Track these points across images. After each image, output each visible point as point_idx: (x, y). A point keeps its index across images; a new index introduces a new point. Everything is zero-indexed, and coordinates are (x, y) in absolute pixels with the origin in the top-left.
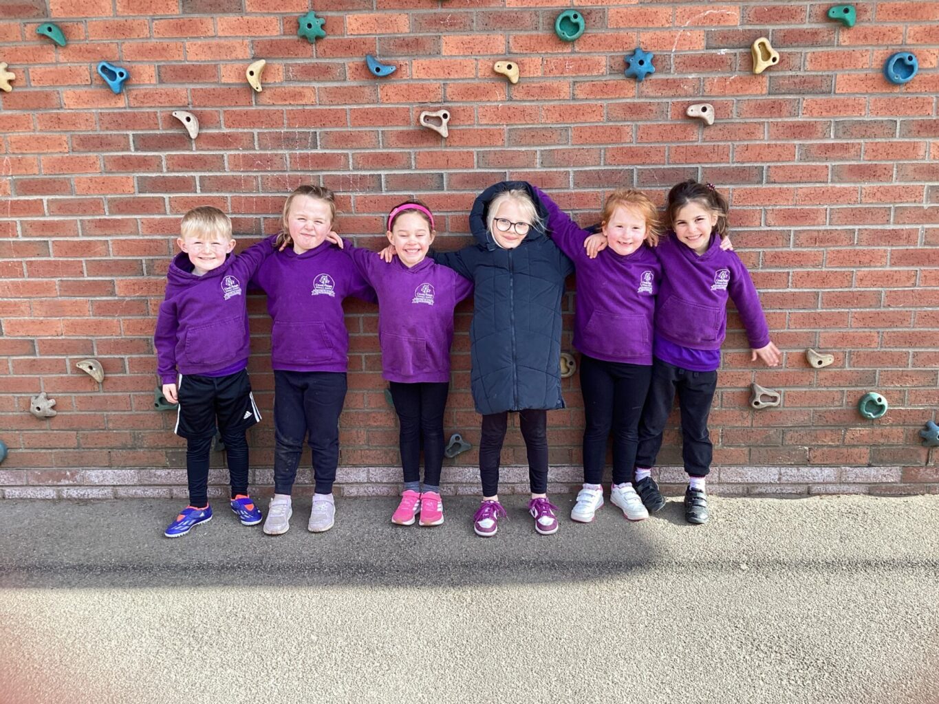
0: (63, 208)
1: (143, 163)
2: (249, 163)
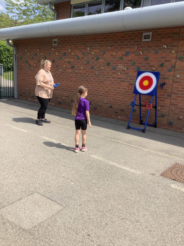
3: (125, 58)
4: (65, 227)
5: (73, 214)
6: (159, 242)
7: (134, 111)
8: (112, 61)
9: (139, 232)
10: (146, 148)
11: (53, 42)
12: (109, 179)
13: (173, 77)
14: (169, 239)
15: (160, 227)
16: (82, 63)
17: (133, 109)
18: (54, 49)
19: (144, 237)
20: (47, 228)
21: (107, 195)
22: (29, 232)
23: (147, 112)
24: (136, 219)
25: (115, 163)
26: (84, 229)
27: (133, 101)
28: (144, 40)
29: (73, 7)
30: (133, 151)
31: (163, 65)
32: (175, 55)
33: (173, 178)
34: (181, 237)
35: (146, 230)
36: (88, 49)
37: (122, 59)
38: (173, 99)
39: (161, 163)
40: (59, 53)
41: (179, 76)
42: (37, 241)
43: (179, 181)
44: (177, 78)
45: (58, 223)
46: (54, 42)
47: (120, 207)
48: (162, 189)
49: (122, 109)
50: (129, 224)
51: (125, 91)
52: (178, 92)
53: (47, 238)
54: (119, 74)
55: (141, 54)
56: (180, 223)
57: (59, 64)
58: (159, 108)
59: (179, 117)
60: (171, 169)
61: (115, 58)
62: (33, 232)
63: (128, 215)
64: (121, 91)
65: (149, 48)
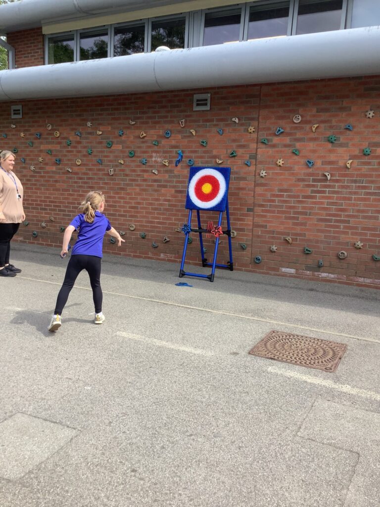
0: (289, 196)
1: (313, 186)
2: (343, 187)
3: (164, 142)
4: (88, 464)
5: (99, 441)
6: (255, 463)
7: (190, 242)
8: (139, 147)
9: (221, 451)
10: (218, 309)
11: (12, 111)
12: (157, 371)
13: (255, 175)
14: (271, 455)
15: (255, 439)
16: (79, 152)
17: (188, 239)
18: (14, 126)
19: (230, 459)
20: (53, 471)
21: (157, 399)
22: (20, 483)
23: (214, 243)
24: (213, 432)
25: (164, 343)
26: (123, 462)
27: (186, 223)
28: (196, 108)
29: (49, 38)
30: (195, 317)
31: (234, 154)
32: (254, 136)
33: (270, 355)
34: (292, 450)
35: (233, 448)
36: (89, 124)
37: (159, 145)
38: (259, 216)
39: (246, 333)
40: (28, 133)
41: (264, 174)
42: (39, 495)
43: (279, 361)
44: (262, 177)
45: (74, 459)
46: (14, 110)
47: (183, 416)
48: (252, 377)
49: (166, 239)
50: (203, 441)
51: (170, 205)
52: (265, 202)
53: (58, 488)
54: (154, 173)
55: (194, 134)
56: (287, 428)
57: (28, 155)
58: (235, 234)
59: (270, 248)
60: (265, 342)
61: (143, 142)
62: (27, 482)
63: (200, 428)
64: (161, 205)
65: (208, 123)
